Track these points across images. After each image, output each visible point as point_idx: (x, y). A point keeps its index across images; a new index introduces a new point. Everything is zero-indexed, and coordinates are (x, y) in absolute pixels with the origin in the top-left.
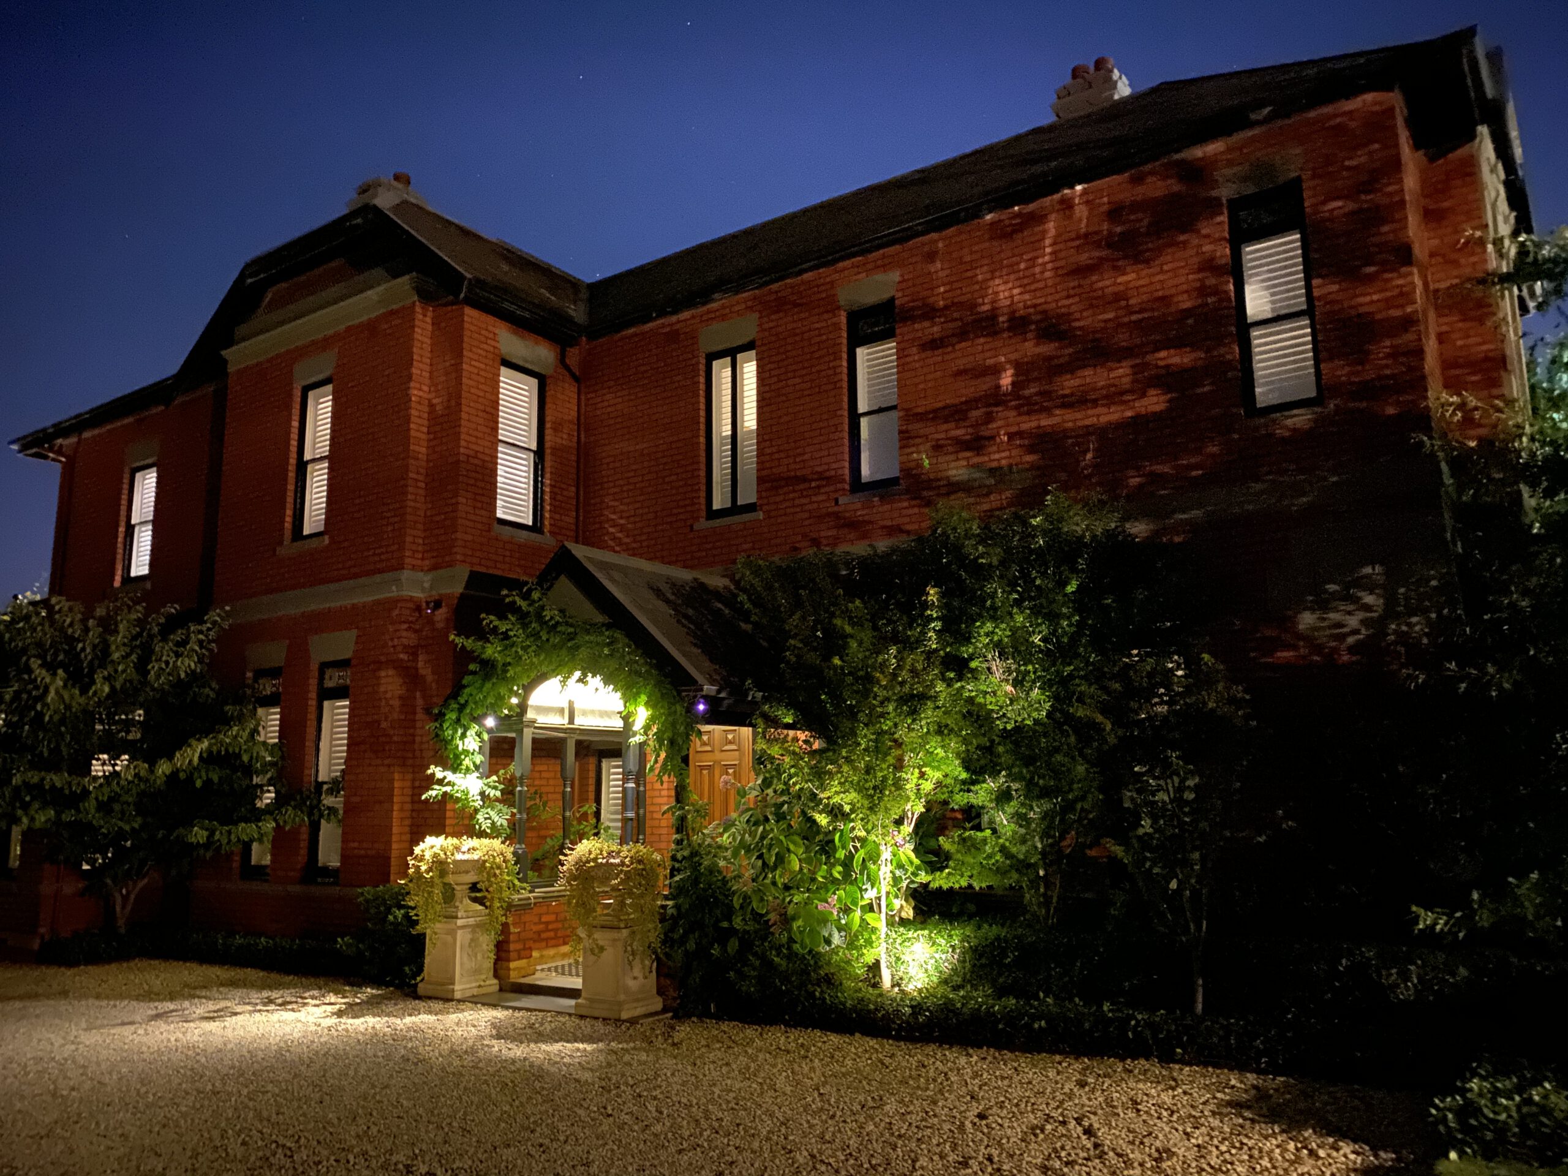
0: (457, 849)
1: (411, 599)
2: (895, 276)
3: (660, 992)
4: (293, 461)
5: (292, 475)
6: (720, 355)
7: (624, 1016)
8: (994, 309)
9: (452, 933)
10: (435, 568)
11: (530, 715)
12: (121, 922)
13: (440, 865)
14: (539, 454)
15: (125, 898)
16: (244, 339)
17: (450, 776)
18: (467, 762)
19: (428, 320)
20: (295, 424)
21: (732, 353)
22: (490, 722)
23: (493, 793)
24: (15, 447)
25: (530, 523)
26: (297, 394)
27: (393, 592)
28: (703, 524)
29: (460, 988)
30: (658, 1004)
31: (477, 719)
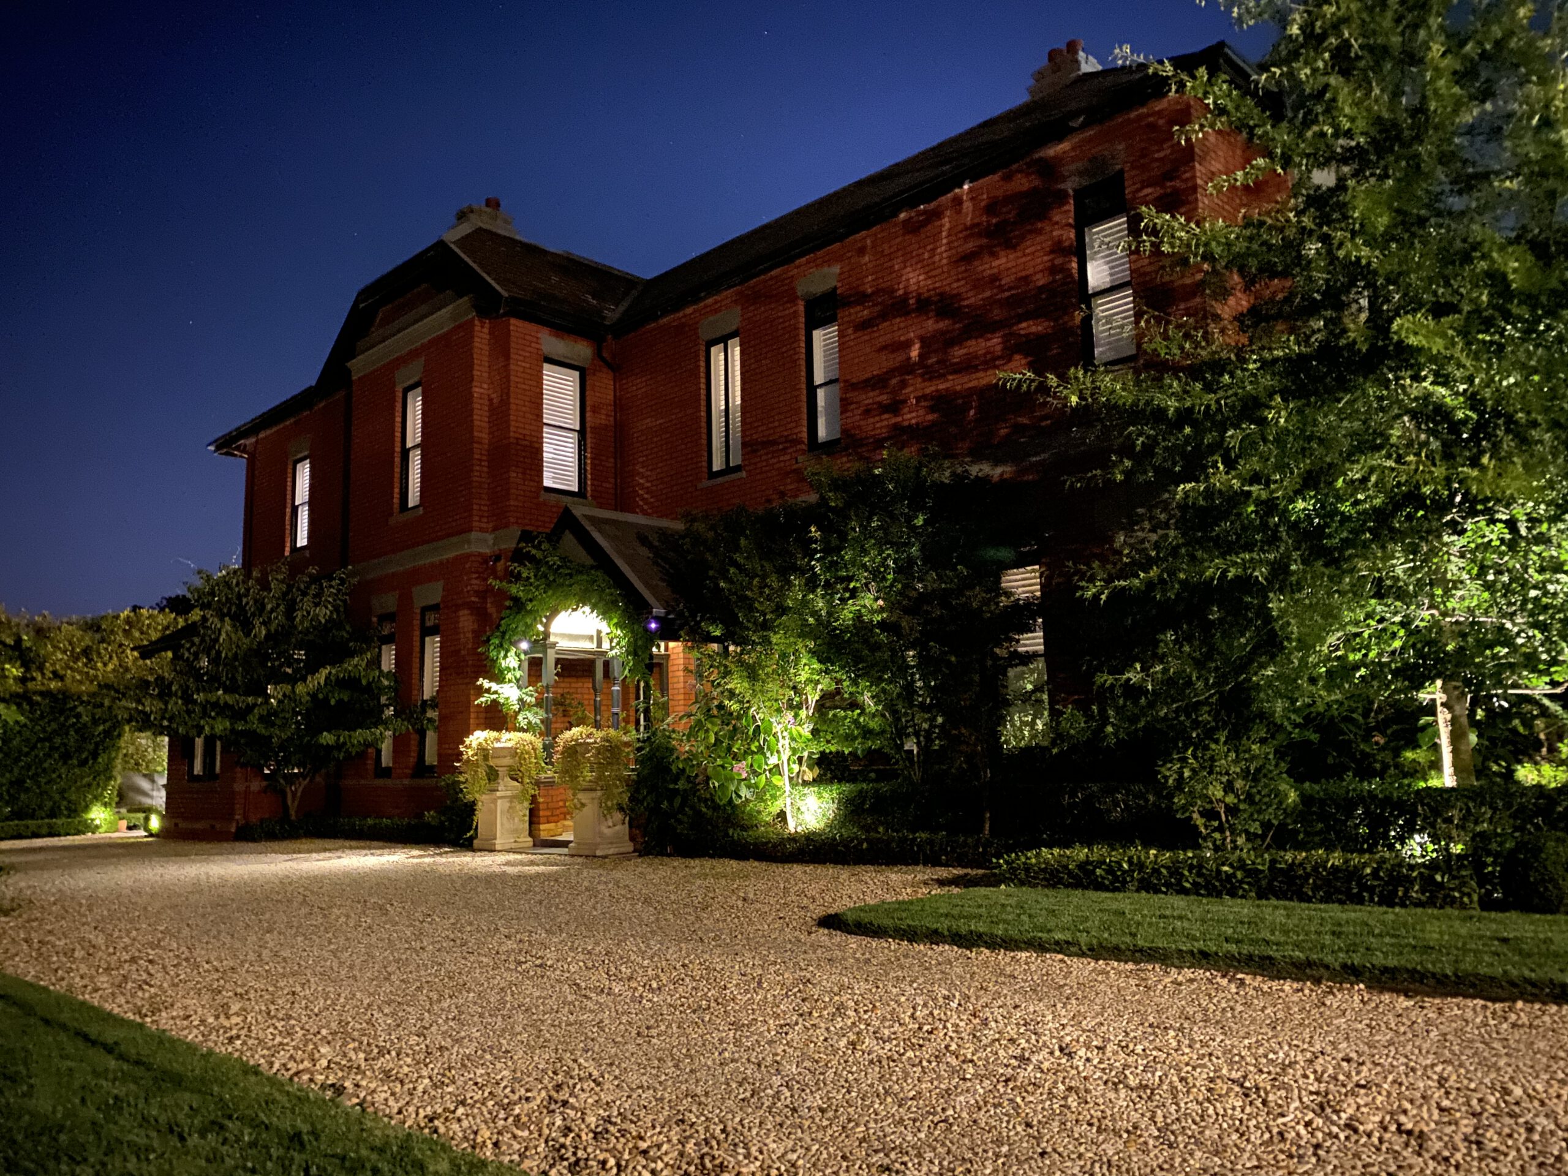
0: (498, 740)
1: (480, 554)
2: (836, 269)
3: (632, 838)
4: (398, 449)
5: (397, 460)
6: (715, 342)
7: (598, 853)
8: (906, 294)
9: (494, 801)
10: (495, 529)
11: (552, 639)
12: (293, 812)
13: (484, 752)
14: (582, 433)
15: (294, 794)
16: (363, 352)
17: (494, 686)
18: (509, 676)
19: (486, 330)
20: (399, 419)
21: (724, 340)
22: (524, 645)
23: (528, 699)
24: (212, 448)
25: (575, 488)
26: (400, 395)
27: (467, 549)
28: (706, 483)
29: (499, 843)
30: (629, 847)
31: (514, 644)
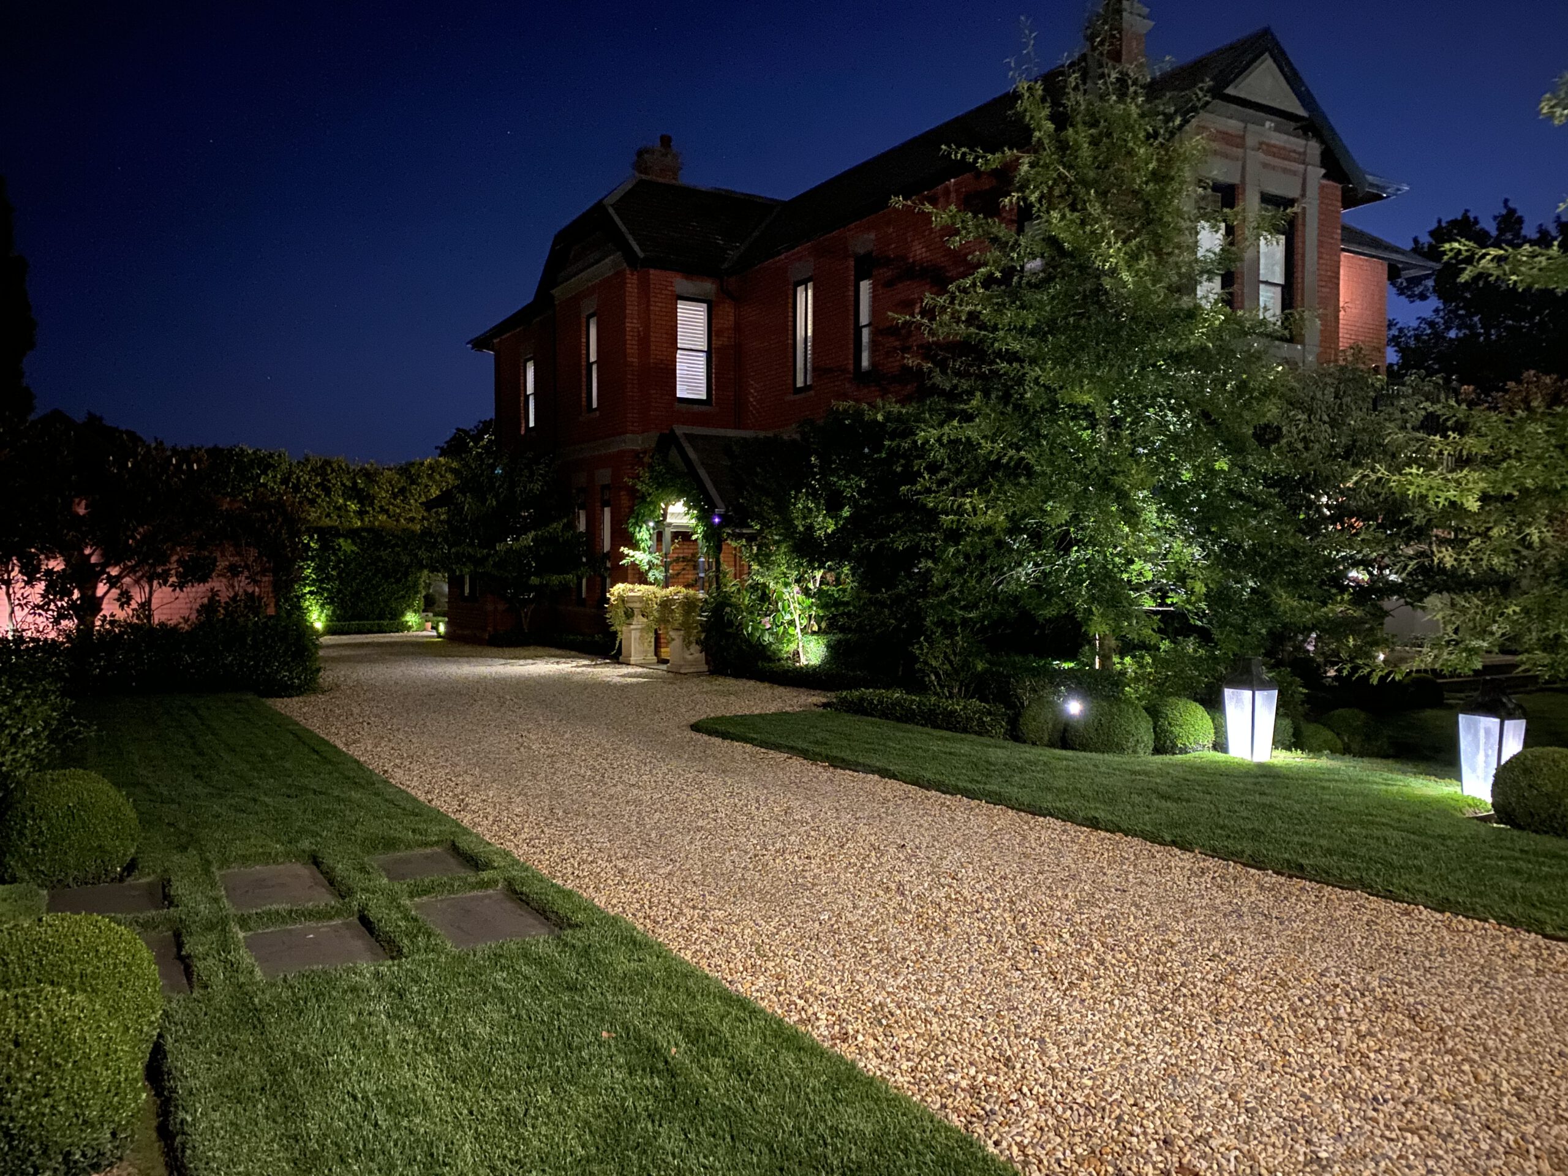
0: (632, 590)
1: (633, 450)
2: (872, 236)
3: (707, 663)
4: (584, 363)
5: (584, 372)
6: (799, 284)
7: (682, 671)
8: (914, 262)
9: (630, 632)
10: (643, 432)
11: (669, 520)
12: (525, 627)
13: (622, 599)
14: (709, 353)
15: (526, 614)
16: (562, 283)
17: (631, 553)
18: (642, 545)
20: (584, 340)
21: (804, 282)
22: (651, 524)
23: (656, 561)
24: (469, 346)
25: (704, 397)
26: (584, 320)
27: (624, 447)
29: (633, 660)
30: (705, 668)
31: (645, 522)
